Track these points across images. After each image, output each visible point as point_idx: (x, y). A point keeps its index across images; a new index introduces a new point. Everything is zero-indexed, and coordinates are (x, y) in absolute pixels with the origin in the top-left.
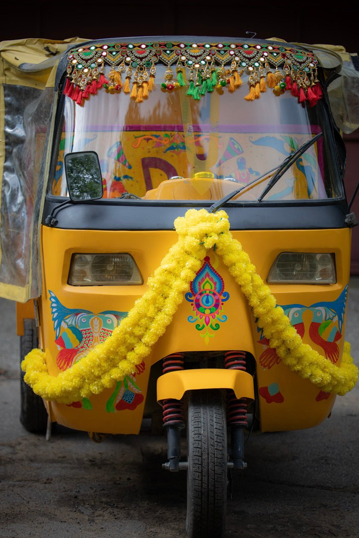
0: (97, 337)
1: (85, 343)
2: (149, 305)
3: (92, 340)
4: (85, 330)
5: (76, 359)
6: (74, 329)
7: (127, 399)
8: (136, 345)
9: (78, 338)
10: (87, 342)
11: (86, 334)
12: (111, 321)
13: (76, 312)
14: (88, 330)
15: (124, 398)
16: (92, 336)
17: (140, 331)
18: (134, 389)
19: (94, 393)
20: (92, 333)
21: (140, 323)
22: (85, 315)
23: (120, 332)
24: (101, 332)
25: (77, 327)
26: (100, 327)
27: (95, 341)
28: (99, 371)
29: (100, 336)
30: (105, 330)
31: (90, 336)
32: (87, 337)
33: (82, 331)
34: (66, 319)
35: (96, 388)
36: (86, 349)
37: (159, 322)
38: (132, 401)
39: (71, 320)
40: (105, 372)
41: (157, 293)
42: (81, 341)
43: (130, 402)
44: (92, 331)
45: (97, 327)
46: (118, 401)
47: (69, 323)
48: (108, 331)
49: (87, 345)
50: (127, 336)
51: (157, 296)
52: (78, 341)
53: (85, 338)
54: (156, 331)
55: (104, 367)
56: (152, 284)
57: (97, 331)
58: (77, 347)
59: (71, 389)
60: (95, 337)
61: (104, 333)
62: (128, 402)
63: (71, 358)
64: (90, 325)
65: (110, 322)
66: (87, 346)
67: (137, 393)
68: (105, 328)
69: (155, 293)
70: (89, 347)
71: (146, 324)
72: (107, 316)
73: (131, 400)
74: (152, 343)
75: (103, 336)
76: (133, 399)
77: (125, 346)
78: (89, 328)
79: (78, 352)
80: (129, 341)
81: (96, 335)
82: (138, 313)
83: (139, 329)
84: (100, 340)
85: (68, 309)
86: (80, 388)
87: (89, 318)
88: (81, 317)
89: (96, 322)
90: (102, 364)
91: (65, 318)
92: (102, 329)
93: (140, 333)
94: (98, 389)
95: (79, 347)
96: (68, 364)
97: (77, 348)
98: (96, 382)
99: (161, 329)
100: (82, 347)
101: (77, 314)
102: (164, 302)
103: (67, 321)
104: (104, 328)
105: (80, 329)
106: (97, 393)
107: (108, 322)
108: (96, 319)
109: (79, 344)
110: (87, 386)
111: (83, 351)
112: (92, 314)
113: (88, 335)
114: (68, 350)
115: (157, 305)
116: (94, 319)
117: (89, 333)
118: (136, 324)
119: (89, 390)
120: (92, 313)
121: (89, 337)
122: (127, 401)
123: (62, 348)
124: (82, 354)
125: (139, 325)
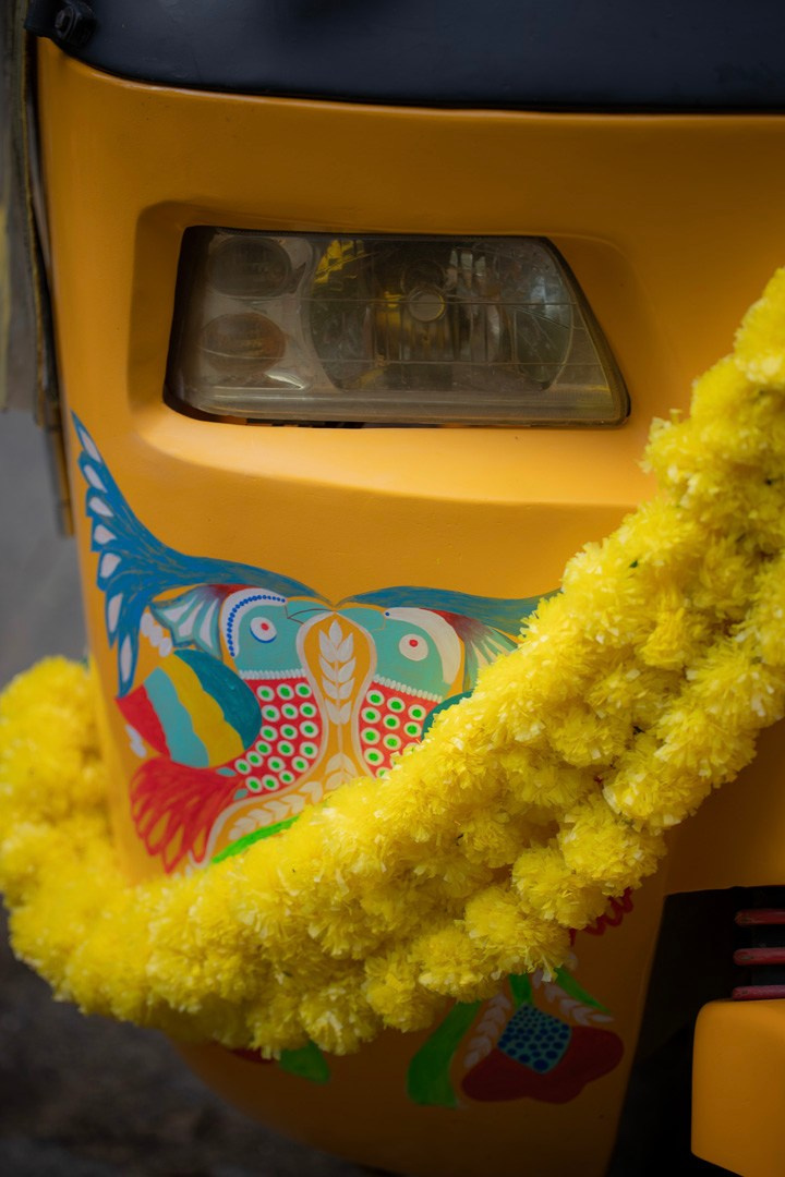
0: (347, 727)
1: (275, 753)
2: (651, 596)
3: (317, 740)
4: (274, 684)
5: (229, 825)
6: (210, 670)
7: (526, 1051)
8: (568, 819)
9: (232, 717)
10: (285, 748)
11: (278, 702)
12: (422, 643)
13: (221, 580)
14: (292, 682)
15: (511, 1045)
16: (317, 720)
17: (596, 742)
18: (566, 1003)
19: (325, 1047)
20: (312, 700)
21: (593, 697)
22: (269, 599)
23: (472, 742)
24: (365, 704)
25: (228, 662)
26: (358, 675)
27: (332, 751)
28: (349, 936)
29: (363, 725)
30: (388, 693)
31: (301, 719)
32: (283, 721)
33: (256, 684)
34: (167, 605)
35: (338, 1027)
36: (282, 786)
37: (714, 710)
38: (552, 1064)
39: (189, 616)
40: (384, 947)
41: (706, 526)
42: (250, 736)
43: (541, 1065)
44: (311, 689)
45: (345, 674)
46: (472, 1060)
47: (184, 632)
48: (409, 700)
49: (288, 761)
50: (516, 765)
51: (707, 543)
52: (234, 736)
53: (277, 725)
54: (691, 762)
55: (379, 919)
56: (674, 475)
57: (345, 693)
58: (231, 765)
59: (193, 1007)
60: (333, 727)
61: (384, 711)
62: (530, 1064)
63: (204, 815)
64: (304, 661)
65: (420, 653)
66: (289, 767)
67: (585, 1023)
68: (393, 685)
69: (690, 527)
70: (297, 775)
71: (633, 702)
72: (398, 614)
73: (552, 1055)
74: (670, 821)
75: (379, 727)
76: (560, 1053)
77: (503, 818)
78: (295, 674)
79: (240, 793)
80: (526, 795)
81: (338, 715)
82: (585, 642)
83: (585, 736)
84: (364, 746)
85: (171, 552)
86: (249, 1004)
87: (296, 619)
88: (248, 612)
89: (336, 645)
90: (365, 904)
91: (157, 599)
92: (375, 686)
93: (596, 755)
94: (348, 1027)
95: (244, 767)
96: (187, 844)
97: (227, 773)
98: (334, 992)
99: (723, 748)
100: (260, 772)
101: (223, 591)
102: (750, 585)
103: (171, 615)
104: (382, 681)
105: (245, 675)
106: (340, 1050)
107: (404, 648)
108: (335, 625)
109: (241, 750)
110: (283, 1001)
111: (265, 792)
112: (306, 601)
113: (290, 711)
114: (183, 770)
115: (704, 601)
116: (325, 626)
117: (297, 702)
118: (572, 703)
119: (297, 1023)
120: (310, 593)
121: (297, 722)
122: (525, 1058)
123: (155, 754)
124: (259, 806)
125: (588, 709)
